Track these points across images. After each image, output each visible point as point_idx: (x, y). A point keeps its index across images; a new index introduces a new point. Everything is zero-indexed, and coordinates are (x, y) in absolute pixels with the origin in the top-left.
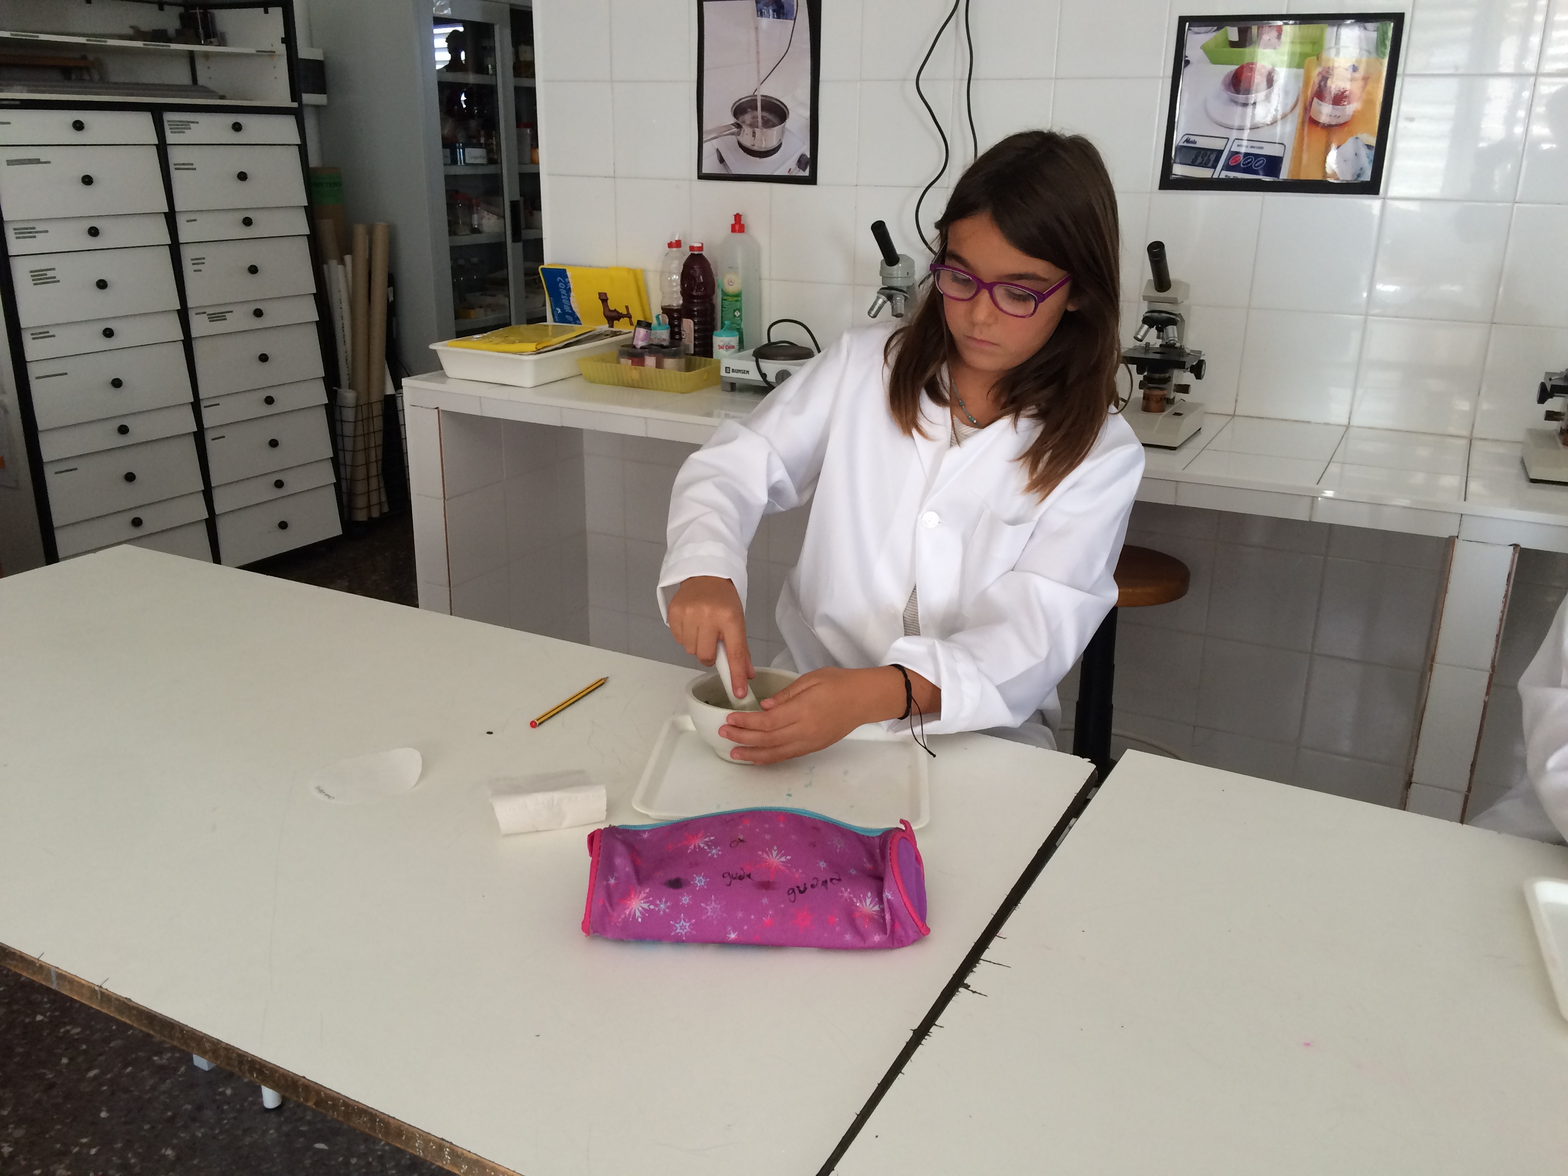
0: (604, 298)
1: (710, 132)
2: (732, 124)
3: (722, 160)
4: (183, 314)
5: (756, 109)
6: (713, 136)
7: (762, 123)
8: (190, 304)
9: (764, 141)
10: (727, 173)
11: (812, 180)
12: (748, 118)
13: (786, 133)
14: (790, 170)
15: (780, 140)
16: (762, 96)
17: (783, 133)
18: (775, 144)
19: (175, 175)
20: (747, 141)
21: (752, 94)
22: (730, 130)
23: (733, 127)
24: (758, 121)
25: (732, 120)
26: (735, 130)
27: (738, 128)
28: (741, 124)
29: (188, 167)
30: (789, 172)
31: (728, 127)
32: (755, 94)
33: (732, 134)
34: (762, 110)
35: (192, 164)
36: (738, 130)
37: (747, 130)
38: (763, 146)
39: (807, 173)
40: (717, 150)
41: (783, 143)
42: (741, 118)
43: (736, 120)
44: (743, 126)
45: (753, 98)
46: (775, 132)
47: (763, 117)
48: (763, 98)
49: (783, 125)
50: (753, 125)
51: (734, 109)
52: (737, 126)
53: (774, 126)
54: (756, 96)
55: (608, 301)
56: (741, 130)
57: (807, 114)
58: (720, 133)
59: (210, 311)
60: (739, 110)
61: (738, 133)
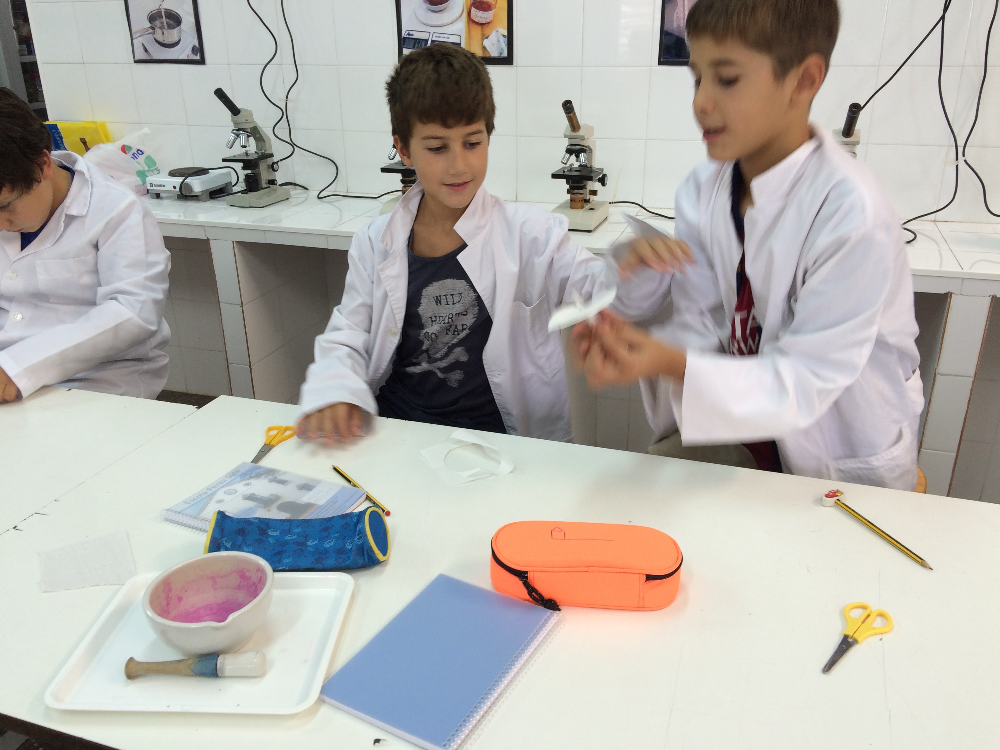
0: (84, 142)
1: (137, 32)
2: (149, 27)
3: (146, 50)
5: (162, 17)
6: (138, 35)
7: (167, 26)
9: (170, 38)
10: (150, 58)
11: (202, 61)
12: (158, 23)
13: (182, 32)
14: (188, 55)
15: (179, 37)
16: (164, 9)
17: (180, 32)
18: (176, 39)
20: (160, 38)
21: (158, 8)
22: (148, 31)
23: (150, 29)
24: (164, 25)
25: (148, 25)
26: (151, 31)
27: (152, 29)
28: (154, 27)
30: (188, 56)
31: (146, 30)
32: (160, 8)
33: (150, 33)
34: (166, 17)
36: (153, 31)
37: (158, 31)
38: (170, 41)
39: (198, 57)
40: (142, 44)
41: (181, 39)
42: (154, 23)
43: (151, 25)
44: (156, 28)
45: (159, 10)
46: (176, 32)
47: (167, 22)
48: (165, 10)
49: (179, 27)
50: (162, 28)
51: (148, 17)
53: (174, 28)
54: (161, 9)
55: (87, 143)
56: (154, 31)
57: (193, 20)
58: (143, 33)
60: (153, 18)
61: (153, 33)
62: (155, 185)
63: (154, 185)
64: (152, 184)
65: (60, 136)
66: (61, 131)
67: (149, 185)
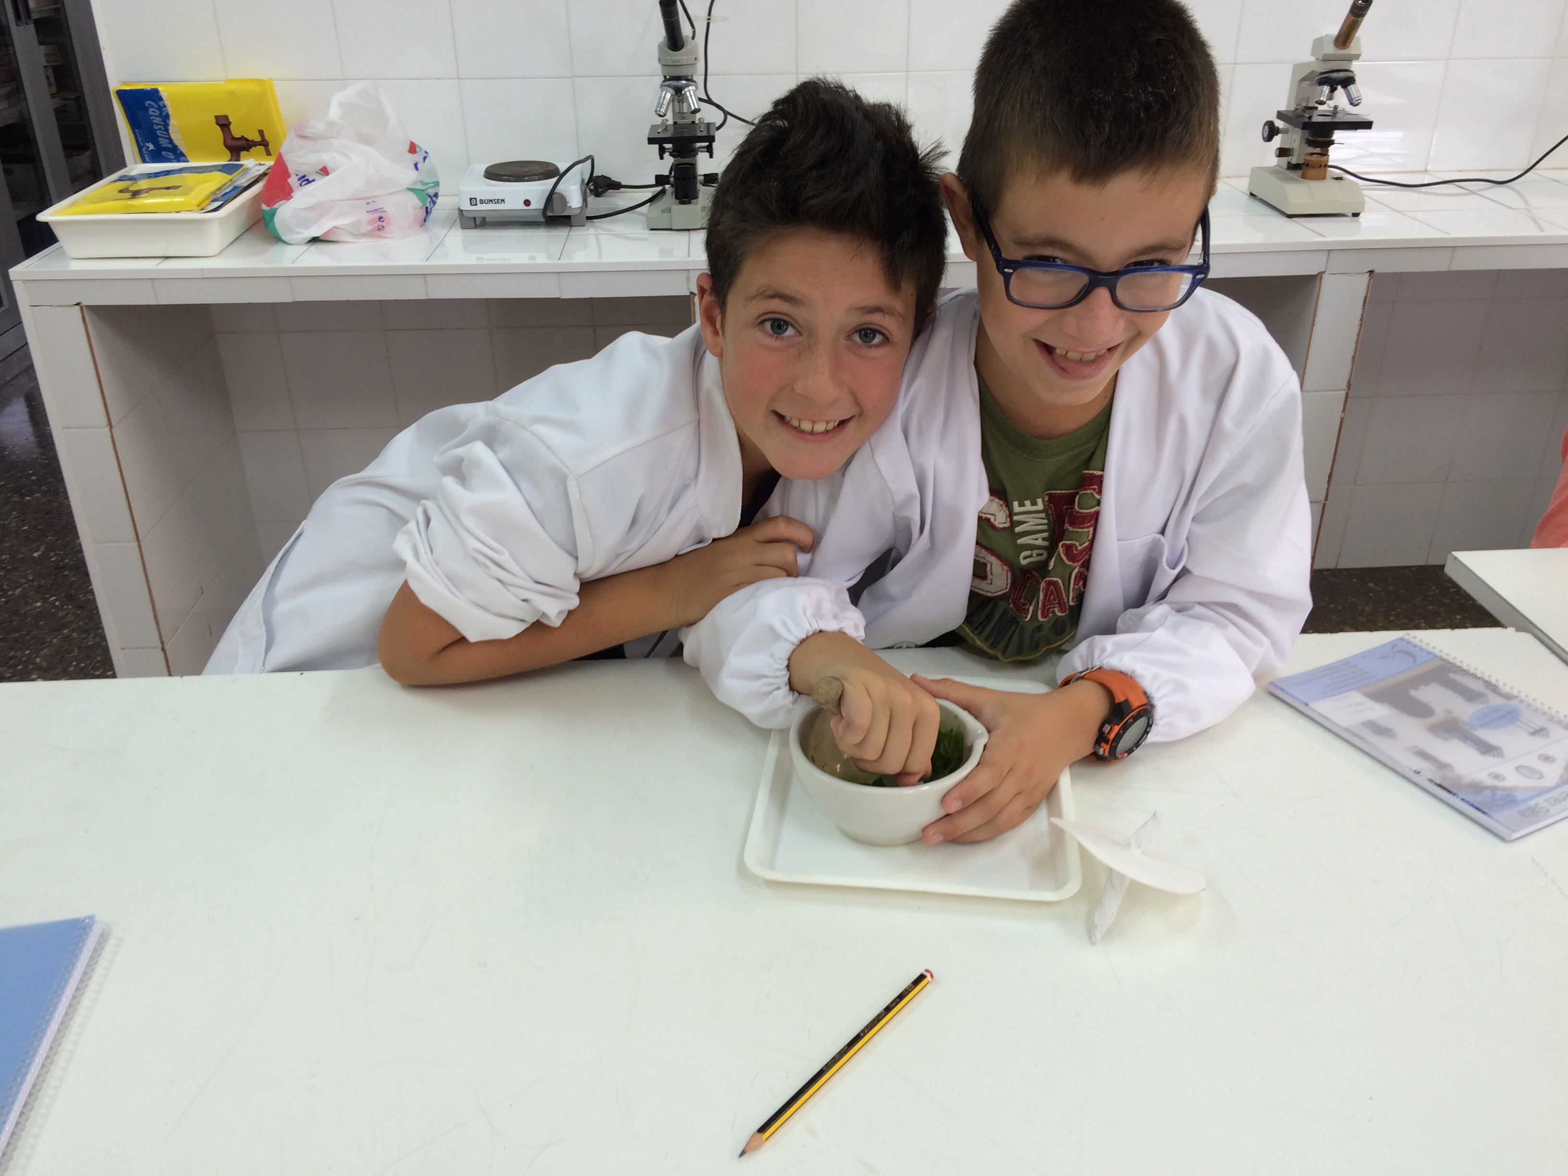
62: (482, 202)
63: (481, 200)
64: (475, 199)
65: (164, 114)
66: (167, 102)
67: (469, 201)
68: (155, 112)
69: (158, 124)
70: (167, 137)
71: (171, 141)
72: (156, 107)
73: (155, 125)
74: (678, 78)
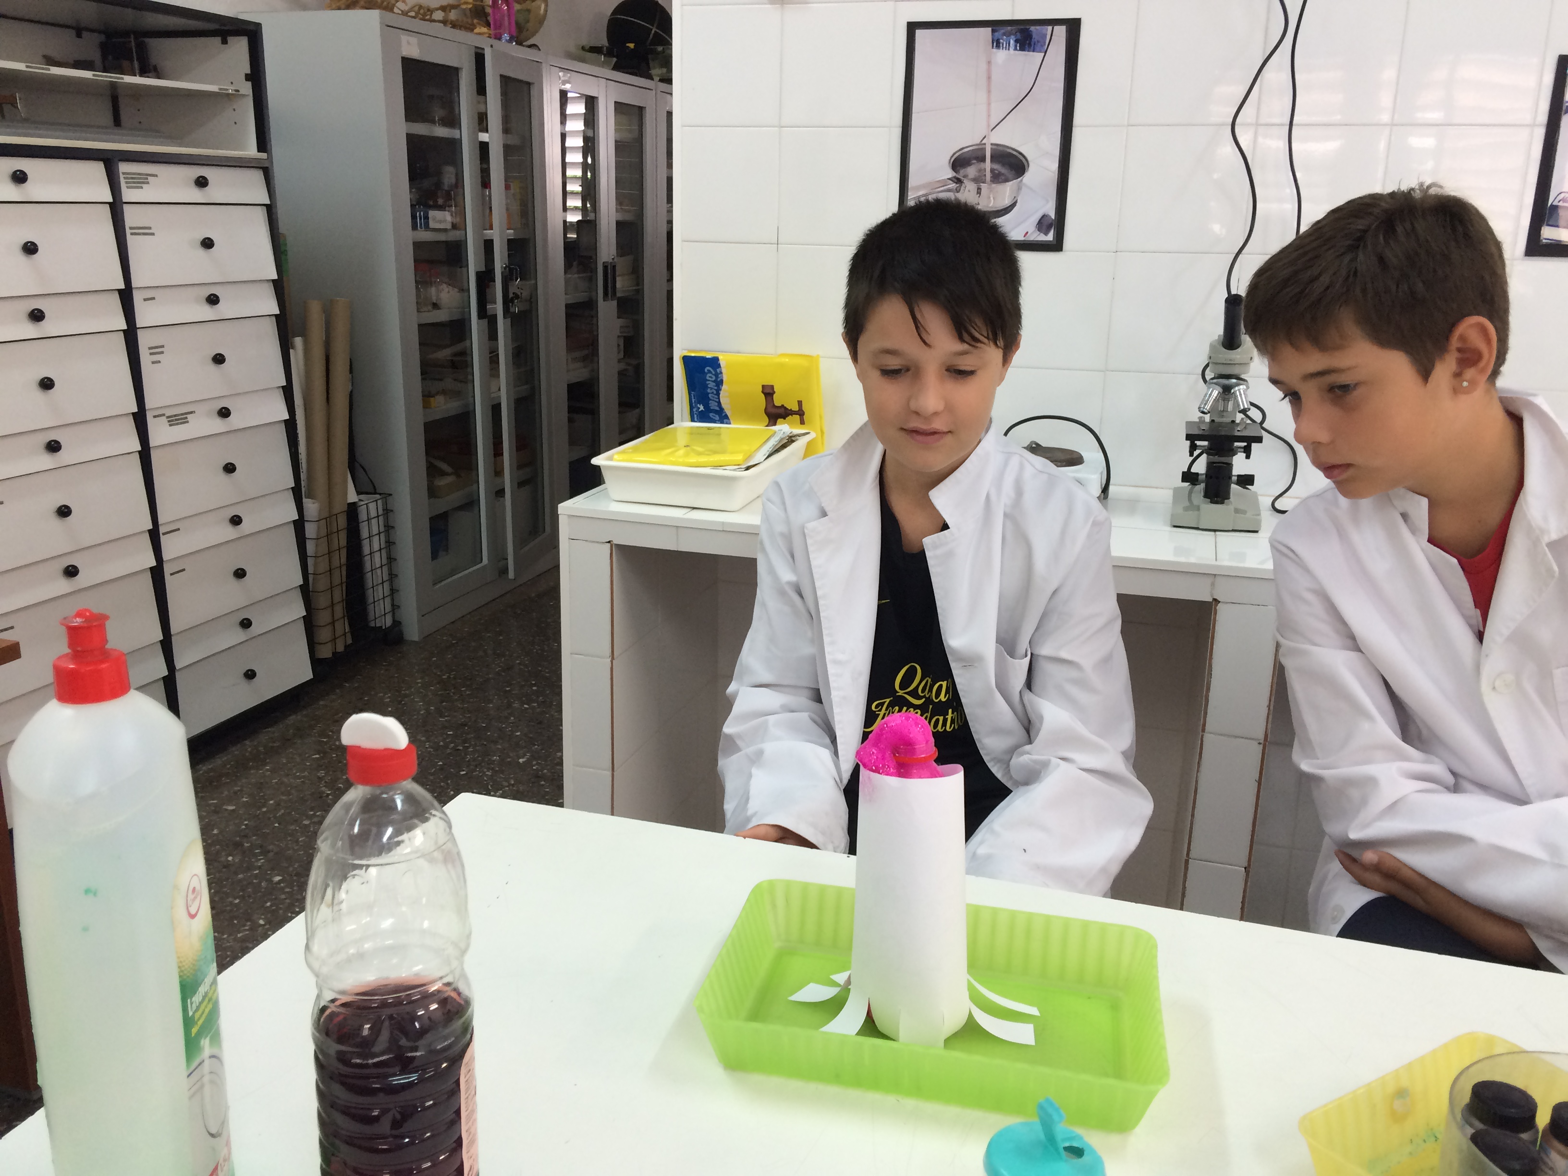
0: (768, 392)
1: (917, 188)
2: (949, 179)
4: (140, 420)
5: (984, 160)
7: (991, 177)
8: (149, 404)
9: (992, 198)
11: (1056, 246)
12: (971, 171)
13: (1024, 189)
14: (1027, 233)
15: (1015, 197)
16: (992, 144)
17: (1019, 189)
18: (1007, 202)
19: (132, 242)
21: (978, 142)
22: (946, 185)
23: (951, 182)
24: (985, 175)
25: (950, 174)
26: (953, 185)
27: (956, 183)
28: (962, 178)
29: (145, 231)
30: (1024, 236)
31: (943, 182)
32: (983, 142)
33: (949, 190)
34: (993, 160)
35: (150, 228)
36: (957, 185)
38: (991, 205)
39: (1050, 237)
41: (1018, 201)
42: (962, 172)
43: (954, 174)
44: (965, 181)
45: (980, 147)
46: (1008, 188)
47: (992, 171)
48: (994, 147)
49: (1019, 179)
50: (978, 180)
51: (952, 160)
52: (956, 181)
53: (1007, 180)
54: (985, 144)
55: (774, 396)
56: (960, 186)
57: (1054, 166)
58: (933, 188)
59: (169, 412)
60: (962, 161)
61: (956, 189)
65: (719, 380)
66: (724, 370)
68: (712, 378)
69: (711, 389)
70: (717, 400)
71: (719, 403)
72: (714, 373)
73: (709, 389)
74: (1229, 377)
